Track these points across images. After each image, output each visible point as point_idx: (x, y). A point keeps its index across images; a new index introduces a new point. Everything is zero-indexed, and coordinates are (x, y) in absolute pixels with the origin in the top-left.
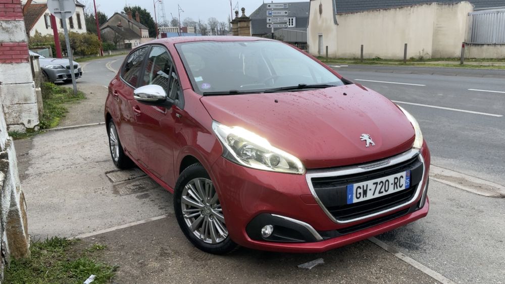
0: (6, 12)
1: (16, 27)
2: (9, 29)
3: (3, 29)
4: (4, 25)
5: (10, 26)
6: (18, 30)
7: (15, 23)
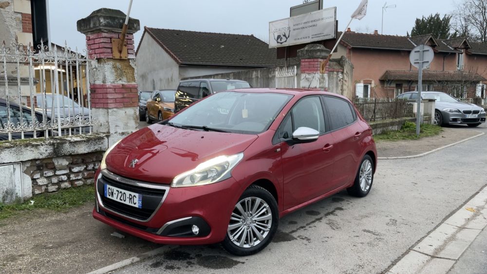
1: (313, 77)
2: (309, 79)
5: (310, 77)
6: (314, 79)
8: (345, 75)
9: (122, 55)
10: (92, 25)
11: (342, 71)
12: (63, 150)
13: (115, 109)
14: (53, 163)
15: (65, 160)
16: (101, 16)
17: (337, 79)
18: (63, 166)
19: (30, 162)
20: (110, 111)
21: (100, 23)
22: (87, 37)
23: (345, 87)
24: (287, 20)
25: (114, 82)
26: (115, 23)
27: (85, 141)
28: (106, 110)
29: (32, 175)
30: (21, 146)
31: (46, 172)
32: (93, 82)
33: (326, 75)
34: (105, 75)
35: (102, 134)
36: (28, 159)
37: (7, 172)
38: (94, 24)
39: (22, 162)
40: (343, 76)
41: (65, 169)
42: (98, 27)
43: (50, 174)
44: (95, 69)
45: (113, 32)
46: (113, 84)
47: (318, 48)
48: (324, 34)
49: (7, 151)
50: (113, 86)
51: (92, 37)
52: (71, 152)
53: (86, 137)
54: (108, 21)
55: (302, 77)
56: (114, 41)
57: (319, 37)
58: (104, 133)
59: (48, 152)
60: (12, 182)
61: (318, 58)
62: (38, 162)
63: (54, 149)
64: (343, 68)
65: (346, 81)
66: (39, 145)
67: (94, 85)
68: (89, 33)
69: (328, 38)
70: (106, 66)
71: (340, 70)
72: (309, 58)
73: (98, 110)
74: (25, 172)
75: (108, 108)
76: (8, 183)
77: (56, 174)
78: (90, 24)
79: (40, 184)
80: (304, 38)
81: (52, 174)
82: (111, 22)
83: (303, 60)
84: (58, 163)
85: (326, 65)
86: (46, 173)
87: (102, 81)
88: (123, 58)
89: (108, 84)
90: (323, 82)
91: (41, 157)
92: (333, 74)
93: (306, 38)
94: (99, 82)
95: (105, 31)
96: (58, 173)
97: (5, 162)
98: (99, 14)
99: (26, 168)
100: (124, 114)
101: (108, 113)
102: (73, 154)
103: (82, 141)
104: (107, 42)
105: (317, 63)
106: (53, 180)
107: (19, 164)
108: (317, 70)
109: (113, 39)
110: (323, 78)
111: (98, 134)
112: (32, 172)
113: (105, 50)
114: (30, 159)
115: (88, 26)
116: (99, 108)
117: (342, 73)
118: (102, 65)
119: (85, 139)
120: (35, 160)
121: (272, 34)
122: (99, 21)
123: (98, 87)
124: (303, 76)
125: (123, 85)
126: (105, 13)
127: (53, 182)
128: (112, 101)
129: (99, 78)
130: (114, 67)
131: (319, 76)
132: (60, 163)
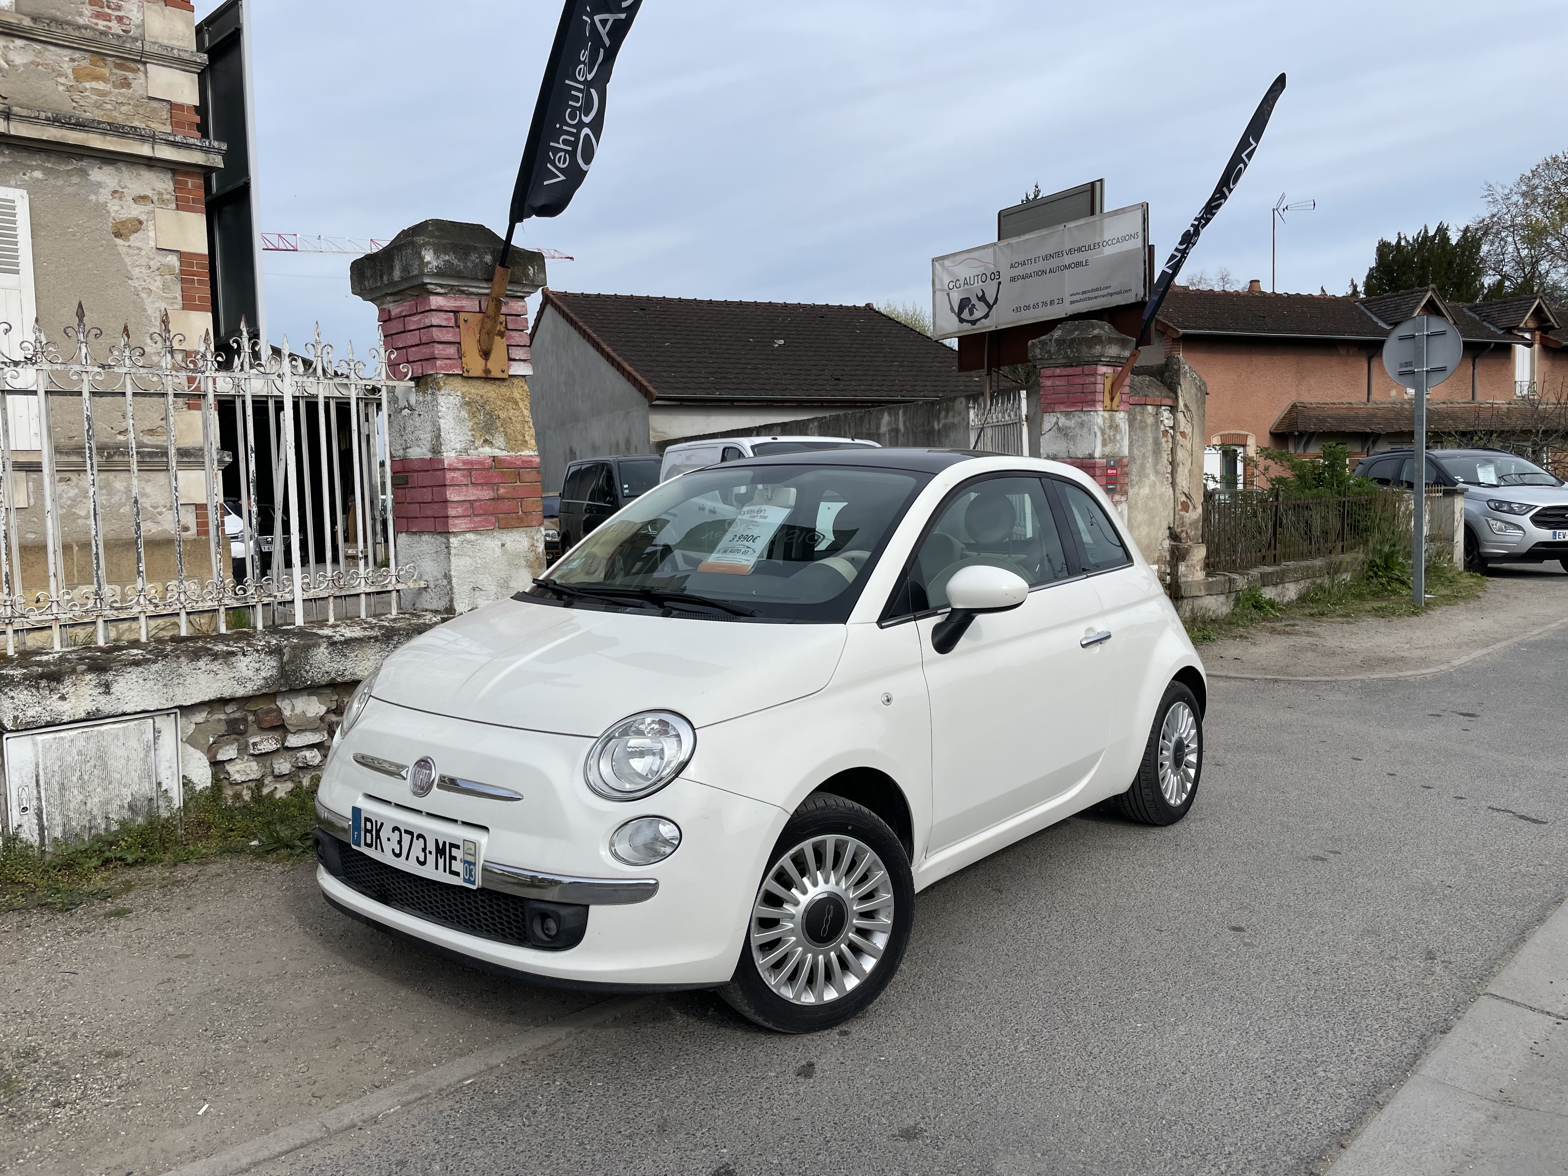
0: (1068, 393)
1: (1082, 425)
2: (1068, 431)
3: (1059, 429)
4: (1063, 421)
5: (1071, 423)
6: (1085, 430)
7: (1080, 417)
8: (1180, 416)
9: (489, 366)
10: (397, 274)
11: (1170, 403)
12: (308, 668)
13: (470, 536)
14: (279, 711)
15: (315, 698)
16: (425, 244)
17: (1158, 427)
18: (309, 721)
19: (208, 709)
20: (454, 541)
21: (423, 264)
22: (381, 311)
23: (1181, 455)
24: (991, 250)
25: (466, 450)
26: (470, 265)
27: (376, 639)
28: (441, 539)
29: (211, 751)
30: (178, 657)
31: (257, 739)
32: (401, 452)
33: (1121, 417)
34: (439, 429)
35: (429, 616)
36: (198, 701)
37: (133, 743)
38: (405, 269)
39: (180, 707)
40: (1175, 419)
41: (314, 730)
42: (416, 276)
43: (268, 745)
44: (406, 412)
45: (462, 292)
46: (465, 457)
47: (1096, 332)
48: (1109, 291)
49: (133, 675)
50: (465, 463)
51: (396, 310)
52: (333, 675)
53: (381, 627)
54: (447, 258)
55: (1046, 426)
56: (466, 321)
57: (1096, 298)
58: (436, 612)
59: (264, 674)
60: (149, 772)
61: (1097, 363)
62: (229, 709)
63: (282, 667)
64: (1176, 393)
65: (1183, 434)
66: (233, 654)
67: (404, 460)
68: (389, 298)
69: (1123, 303)
70: (441, 399)
71: (1164, 402)
72: (1065, 366)
73: (416, 538)
74: (191, 741)
75: (446, 533)
76: (135, 775)
77: (286, 744)
78: (391, 268)
79: (238, 777)
80: (1045, 304)
81: (274, 747)
82: (455, 262)
83: (1048, 372)
84: (293, 710)
85: (1121, 385)
86: (254, 744)
87: (429, 446)
88: (496, 373)
89: (449, 456)
90: (1113, 440)
91: (240, 692)
92: (1142, 413)
93: (1052, 302)
94: (419, 452)
95: (440, 290)
96: (293, 741)
97: (129, 708)
98: (420, 240)
99: (194, 726)
100: (498, 551)
101: (448, 547)
102: (339, 680)
103: (370, 638)
104: (444, 323)
105: (1092, 379)
106: (275, 766)
107: (173, 716)
108: (1093, 403)
109: (462, 316)
110: (1115, 427)
111: (419, 616)
112: (211, 740)
113: (438, 350)
114: (207, 699)
115: (385, 278)
116: (421, 532)
117: (1173, 409)
118: (429, 398)
119: (375, 633)
120: (222, 702)
121: (941, 297)
122: (421, 258)
123: (417, 467)
124: (1049, 421)
125: (494, 458)
126: (437, 234)
127: (276, 772)
128: (460, 511)
129: (418, 439)
130: (467, 404)
131: (1100, 421)
132: (298, 711)
